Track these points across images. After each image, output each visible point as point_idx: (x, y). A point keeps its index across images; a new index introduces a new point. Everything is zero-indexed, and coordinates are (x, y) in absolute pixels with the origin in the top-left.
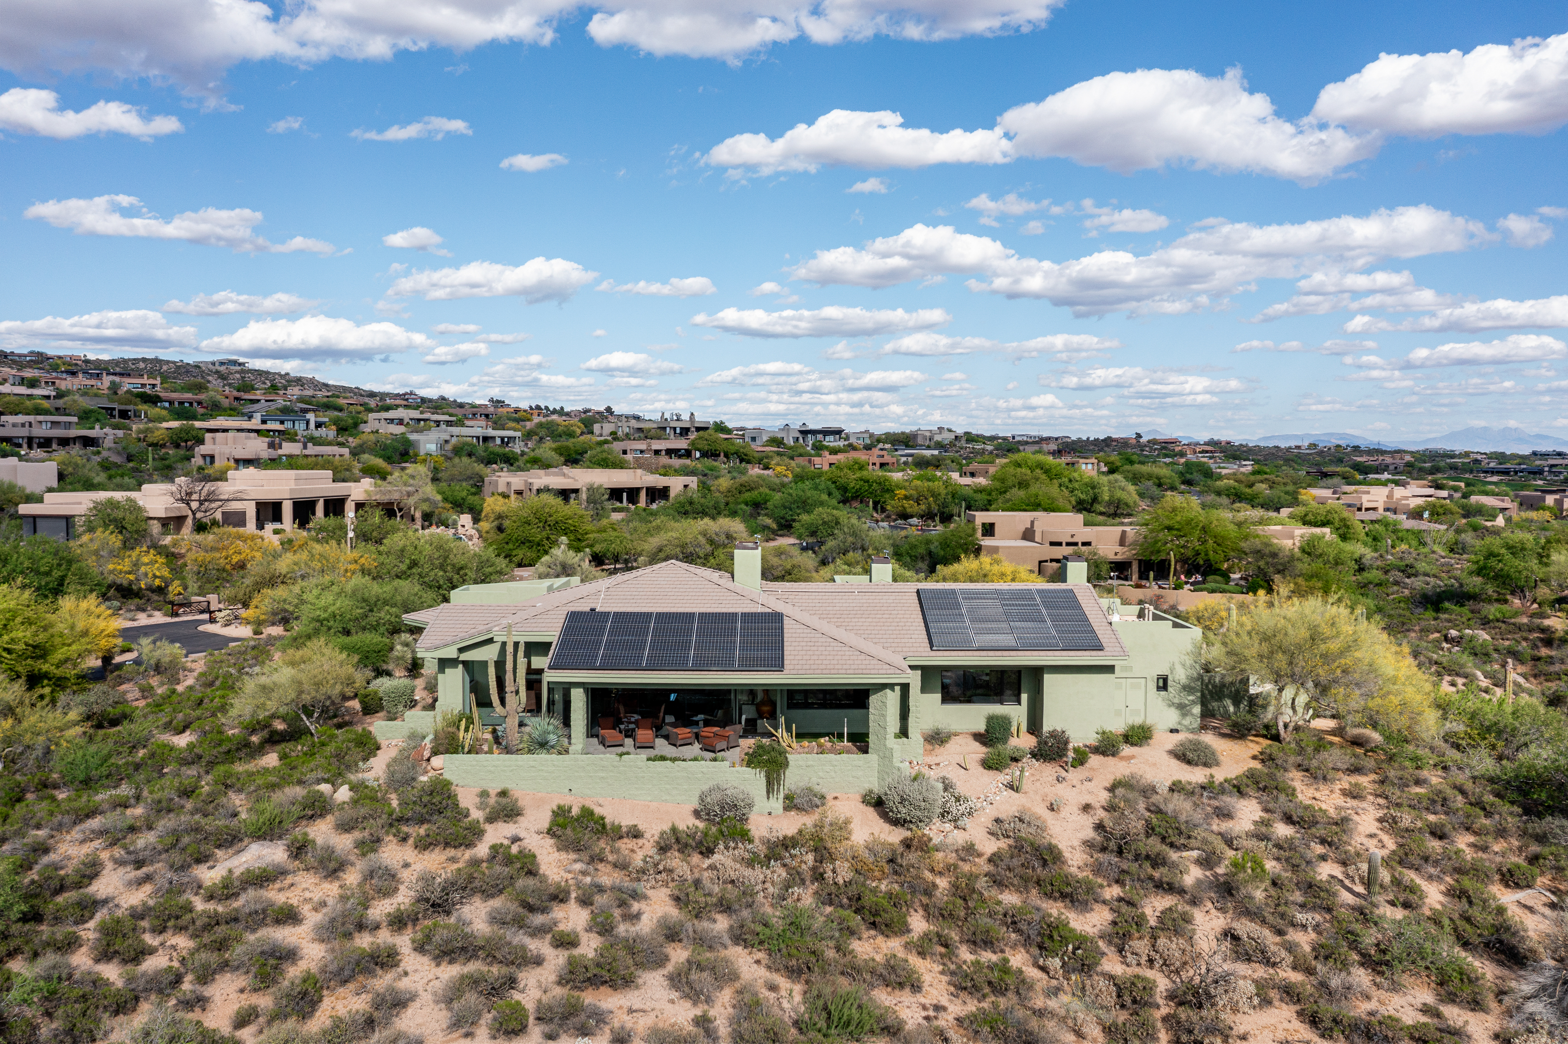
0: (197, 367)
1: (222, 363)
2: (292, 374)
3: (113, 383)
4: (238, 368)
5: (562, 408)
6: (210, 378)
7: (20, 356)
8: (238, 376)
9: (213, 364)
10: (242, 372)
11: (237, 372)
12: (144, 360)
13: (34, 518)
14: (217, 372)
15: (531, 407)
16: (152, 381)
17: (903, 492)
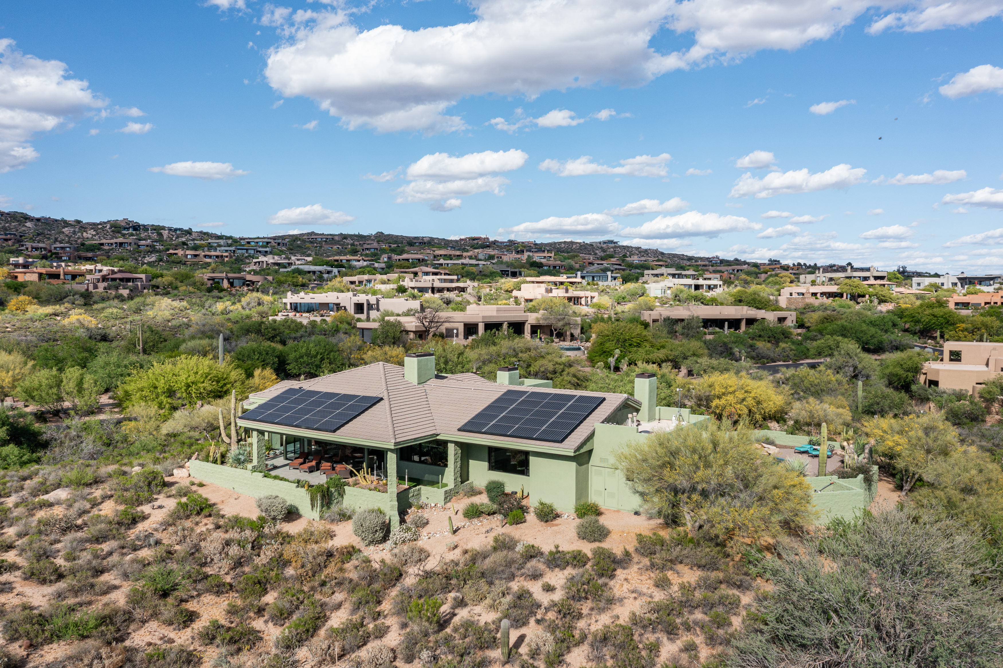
0: (591, 245)
1: (605, 243)
2: (643, 247)
3: (529, 256)
4: (613, 245)
5: (815, 264)
6: (597, 252)
7: (501, 243)
8: (612, 250)
9: (600, 243)
10: (615, 247)
11: (612, 248)
12: (565, 242)
13: (363, 329)
14: (602, 248)
15: (794, 265)
16: (550, 255)
17: (964, 325)
